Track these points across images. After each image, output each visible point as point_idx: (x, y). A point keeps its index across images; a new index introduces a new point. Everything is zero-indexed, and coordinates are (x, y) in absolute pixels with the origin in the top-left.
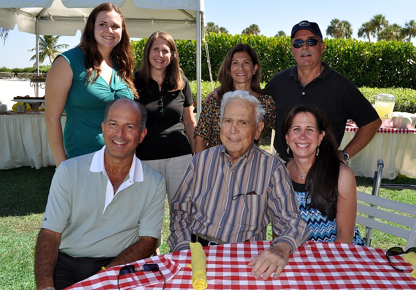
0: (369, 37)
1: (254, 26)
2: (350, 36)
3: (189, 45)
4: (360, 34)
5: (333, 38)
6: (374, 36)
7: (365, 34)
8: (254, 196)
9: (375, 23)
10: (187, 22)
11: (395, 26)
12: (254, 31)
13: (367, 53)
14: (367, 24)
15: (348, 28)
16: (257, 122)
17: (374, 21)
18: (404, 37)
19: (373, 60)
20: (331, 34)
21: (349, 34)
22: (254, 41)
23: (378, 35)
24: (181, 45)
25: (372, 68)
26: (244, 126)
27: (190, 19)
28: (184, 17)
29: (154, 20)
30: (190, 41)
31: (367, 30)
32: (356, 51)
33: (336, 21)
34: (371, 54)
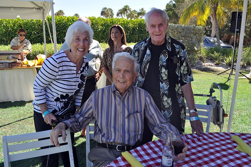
0: (122, 17)
1: (60, 11)
2: (113, 16)
3: (32, 23)
4: (118, 15)
5: (104, 17)
6: (125, 16)
7: (120, 15)
8: (138, 114)
9: (125, 10)
10: (34, 9)
11: (135, 11)
12: (61, 14)
13: (131, 25)
14: (121, 10)
15: (112, 12)
16: (135, 71)
17: (124, 8)
18: (139, 16)
19: (134, 29)
20: (103, 15)
21: (112, 15)
22: (71, 20)
23: (127, 16)
24: (27, 23)
25: (134, 33)
26: (128, 73)
27: (36, 7)
28: (33, 6)
29: (13, 7)
30: (33, 20)
31: (121, 13)
32: (126, 24)
33: (105, 8)
34: (133, 26)
